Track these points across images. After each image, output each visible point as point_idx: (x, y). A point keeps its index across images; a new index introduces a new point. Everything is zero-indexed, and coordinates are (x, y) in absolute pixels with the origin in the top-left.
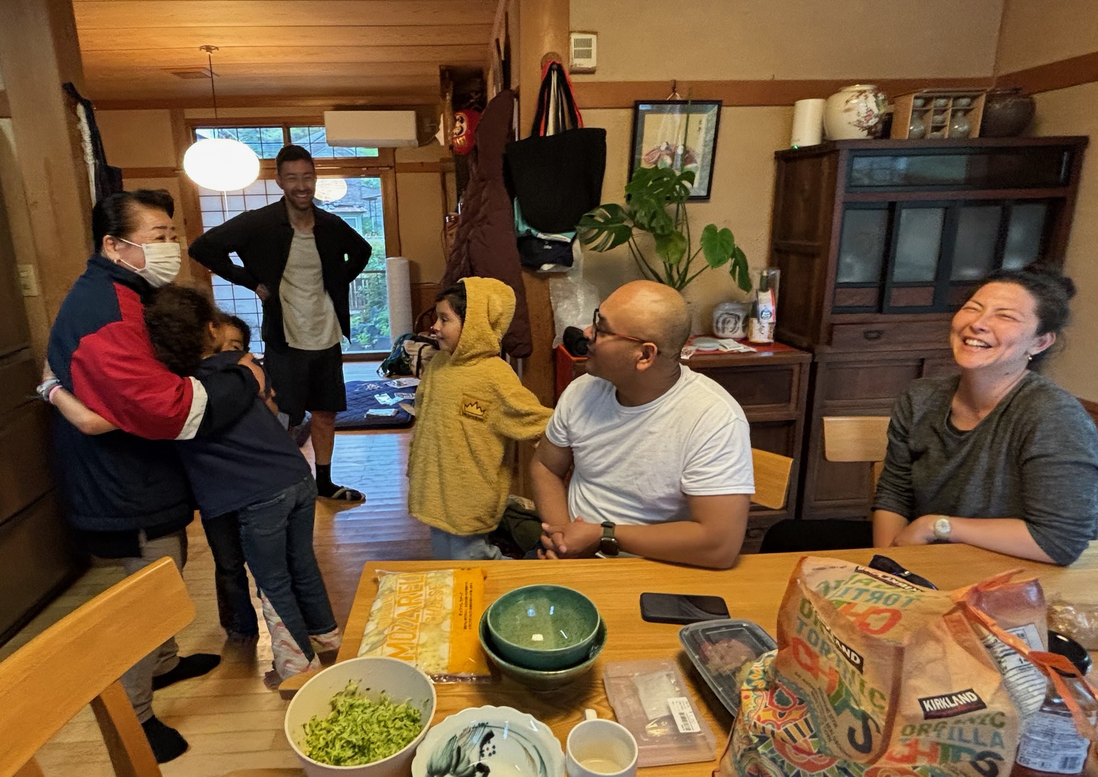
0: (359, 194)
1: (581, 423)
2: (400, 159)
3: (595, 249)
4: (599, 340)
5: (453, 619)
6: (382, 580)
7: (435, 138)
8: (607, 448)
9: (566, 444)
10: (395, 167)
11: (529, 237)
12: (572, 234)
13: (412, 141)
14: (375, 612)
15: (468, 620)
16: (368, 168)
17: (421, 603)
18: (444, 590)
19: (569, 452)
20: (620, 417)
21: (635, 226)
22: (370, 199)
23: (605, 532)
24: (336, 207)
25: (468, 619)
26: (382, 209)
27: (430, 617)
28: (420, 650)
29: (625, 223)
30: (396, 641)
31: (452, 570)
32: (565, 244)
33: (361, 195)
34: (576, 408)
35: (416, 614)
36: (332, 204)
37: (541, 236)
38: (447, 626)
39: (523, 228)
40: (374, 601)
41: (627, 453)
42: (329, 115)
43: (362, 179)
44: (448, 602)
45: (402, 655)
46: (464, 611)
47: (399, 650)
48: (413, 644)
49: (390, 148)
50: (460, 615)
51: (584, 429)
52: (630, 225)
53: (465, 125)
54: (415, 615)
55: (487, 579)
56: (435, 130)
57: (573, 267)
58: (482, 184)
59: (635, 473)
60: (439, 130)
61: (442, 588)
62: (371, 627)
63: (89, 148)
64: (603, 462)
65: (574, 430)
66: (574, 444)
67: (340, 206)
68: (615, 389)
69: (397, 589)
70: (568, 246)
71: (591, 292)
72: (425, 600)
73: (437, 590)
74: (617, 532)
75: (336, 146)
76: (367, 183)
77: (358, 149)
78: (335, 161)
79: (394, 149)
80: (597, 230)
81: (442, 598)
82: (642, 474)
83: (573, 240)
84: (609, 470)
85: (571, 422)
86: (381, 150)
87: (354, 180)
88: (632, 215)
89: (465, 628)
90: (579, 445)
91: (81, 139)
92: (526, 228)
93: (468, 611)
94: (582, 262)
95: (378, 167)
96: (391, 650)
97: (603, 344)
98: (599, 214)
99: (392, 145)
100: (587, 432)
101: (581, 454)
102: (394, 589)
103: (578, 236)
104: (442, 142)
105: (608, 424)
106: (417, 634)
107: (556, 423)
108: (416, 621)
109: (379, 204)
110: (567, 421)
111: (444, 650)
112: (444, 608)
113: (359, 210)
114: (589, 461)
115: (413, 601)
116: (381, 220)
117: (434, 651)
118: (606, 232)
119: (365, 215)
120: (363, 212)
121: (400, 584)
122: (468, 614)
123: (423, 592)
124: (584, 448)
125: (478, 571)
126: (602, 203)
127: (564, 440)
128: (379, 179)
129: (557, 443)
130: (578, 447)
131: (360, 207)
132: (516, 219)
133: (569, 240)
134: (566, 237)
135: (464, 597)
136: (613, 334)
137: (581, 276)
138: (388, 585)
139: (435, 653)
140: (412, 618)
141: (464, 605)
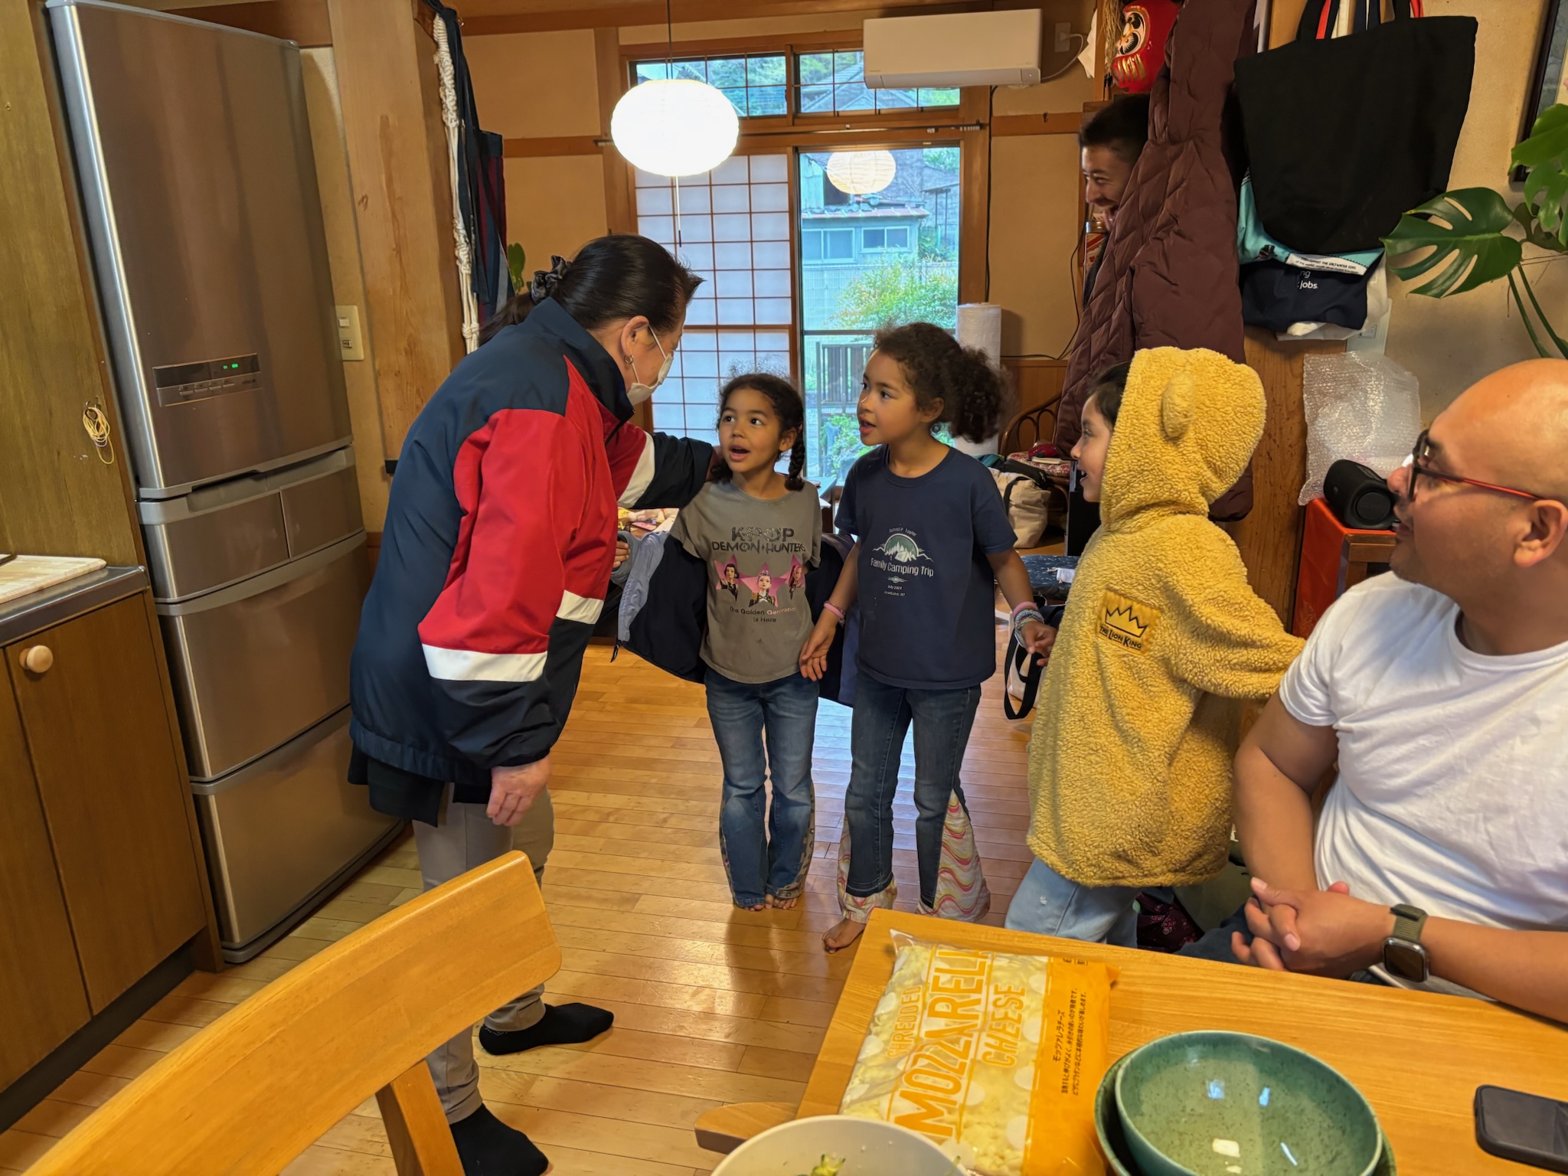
0: (918, 180)
1: (1363, 679)
2: (1002, 108)
3: (1422, 290)
4: (1423, 495)
5: (1038, 1065)
6: (904, 953)
7: (1078, 61)
8: (1422, 741)
9: (1321, 720)
10: (990, 126)
11: (1268, 261)
12: (1370, 258)
13: (1029, 71)
14: (885, 1017)
15: (1071, 1073)
16: (937, 128)
17: (976, 1017)
18: (1025, 999)
19: (1329, 739)
20: (1460, 674)
21: (1530, 238)
22: (937, 192)
23: (1397, 926)
24: (873, 207)
25: (1071, 1070)
26: (957, 210)
27: (993, 1050)
28: (966, 1118)
29: (1505, 233)
30: (920, 1091)
31: (1044, 959)
32: (1354, 278)
33: (921, 185)
34: (1353, 648)
35: (963, 1039)
36: (866, 201)
37: (1295, 260)
38: (1025, 1076)
39: (1255, 243)
40: (884, 994)
41: (1471, 758)
42: (874, 28)
43: (926, 151)
44: (1033, 1028)
45: (929, 1121)
46: (1063, 1052)
47: (923, 1110)
48: (954, 1103)
49: (983, 88)
50: (1055, 1059)
51: (1368, 693)
52: (1517, 234)
53: (1141, 32)
54: (962, 1042)
55: (1120, 986)
56: (1079, 45)
57: (1364, 330)
58: (1171, 150)
59: (1485, 807)
60: (1086, 44)
61: (1022, 993)
62: (872, 1048)
63: (450, 99)
64: (1408, 772)
65: (1344, 693)
66: (1342, 724)
67: (880, 205)
68: (1455, 609)
69: (931, 981)
70: (1358, 283)
71: (1402, 386)
72: (985, 1013)
73: (1013, 997)
74: (1428, 932)
75: (883, 86)
76: (935, 160)
77: (922, 92)
78: (878, 117)
79: (992, 90)
80: (1433, 249)
81: (1020, 1016)
82: (1503, 810)
83: (1372, 269)
84: (1419, 792)
85: (1337, 675)
86: (967, 92)
87: (911, 155)
88: (1525, 215)
89: (1065, 1089)
90: (1353, 726)
91: (439, 81)
92: (1263, 242)
93: (1073, 1053)
94: (1386, 319)
95: (957, 127)
96: (906, 1107)
97: (1430, 503)
98: (1442, 213)
99: (988, 83)
100: (1375, 701)
101: (1357, 747)
102: (924, 979)
103: (1384, 259)
104: (1090, 70)
105: (1429, 686)
106: (964, 1082)
107: (1303, 672)
108: (965, 1054)
109: (954, 202)
110: (1332, 670)
111: (1018, 1130)
112: (1024, 1039)
113: (914, 213)
114: (1375, 764)
115: (960, 1011)
116: (955, 233)
117: (997, 1126)
118: (1456, 253)
119: (926, 223)
120: (922, 217)
121: (938, 970)
122: (1073, 1060)
123: (983, 996)
124: (1364, 735)
125: (1101, 969)
126: (1451, 187)
127: (1317, 711)
128: (956, 151)
129: (1302, 716)
130: (1349, 731)
131: (918, 206)
132: (1242, 223)
133: (1361, 270)
134: (1354, 264)
135: (1066, 1020)
136: (1459, 480)
137: (1380, 350)
138: (914, 966)
139: (1000, 1132)
140: (956, 1047)
141: (1065, 1040)
